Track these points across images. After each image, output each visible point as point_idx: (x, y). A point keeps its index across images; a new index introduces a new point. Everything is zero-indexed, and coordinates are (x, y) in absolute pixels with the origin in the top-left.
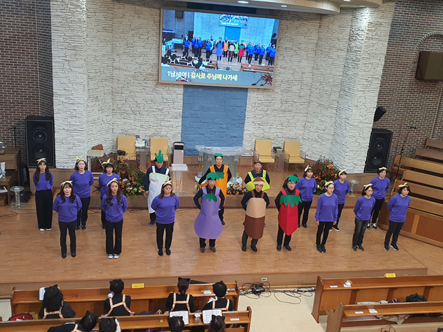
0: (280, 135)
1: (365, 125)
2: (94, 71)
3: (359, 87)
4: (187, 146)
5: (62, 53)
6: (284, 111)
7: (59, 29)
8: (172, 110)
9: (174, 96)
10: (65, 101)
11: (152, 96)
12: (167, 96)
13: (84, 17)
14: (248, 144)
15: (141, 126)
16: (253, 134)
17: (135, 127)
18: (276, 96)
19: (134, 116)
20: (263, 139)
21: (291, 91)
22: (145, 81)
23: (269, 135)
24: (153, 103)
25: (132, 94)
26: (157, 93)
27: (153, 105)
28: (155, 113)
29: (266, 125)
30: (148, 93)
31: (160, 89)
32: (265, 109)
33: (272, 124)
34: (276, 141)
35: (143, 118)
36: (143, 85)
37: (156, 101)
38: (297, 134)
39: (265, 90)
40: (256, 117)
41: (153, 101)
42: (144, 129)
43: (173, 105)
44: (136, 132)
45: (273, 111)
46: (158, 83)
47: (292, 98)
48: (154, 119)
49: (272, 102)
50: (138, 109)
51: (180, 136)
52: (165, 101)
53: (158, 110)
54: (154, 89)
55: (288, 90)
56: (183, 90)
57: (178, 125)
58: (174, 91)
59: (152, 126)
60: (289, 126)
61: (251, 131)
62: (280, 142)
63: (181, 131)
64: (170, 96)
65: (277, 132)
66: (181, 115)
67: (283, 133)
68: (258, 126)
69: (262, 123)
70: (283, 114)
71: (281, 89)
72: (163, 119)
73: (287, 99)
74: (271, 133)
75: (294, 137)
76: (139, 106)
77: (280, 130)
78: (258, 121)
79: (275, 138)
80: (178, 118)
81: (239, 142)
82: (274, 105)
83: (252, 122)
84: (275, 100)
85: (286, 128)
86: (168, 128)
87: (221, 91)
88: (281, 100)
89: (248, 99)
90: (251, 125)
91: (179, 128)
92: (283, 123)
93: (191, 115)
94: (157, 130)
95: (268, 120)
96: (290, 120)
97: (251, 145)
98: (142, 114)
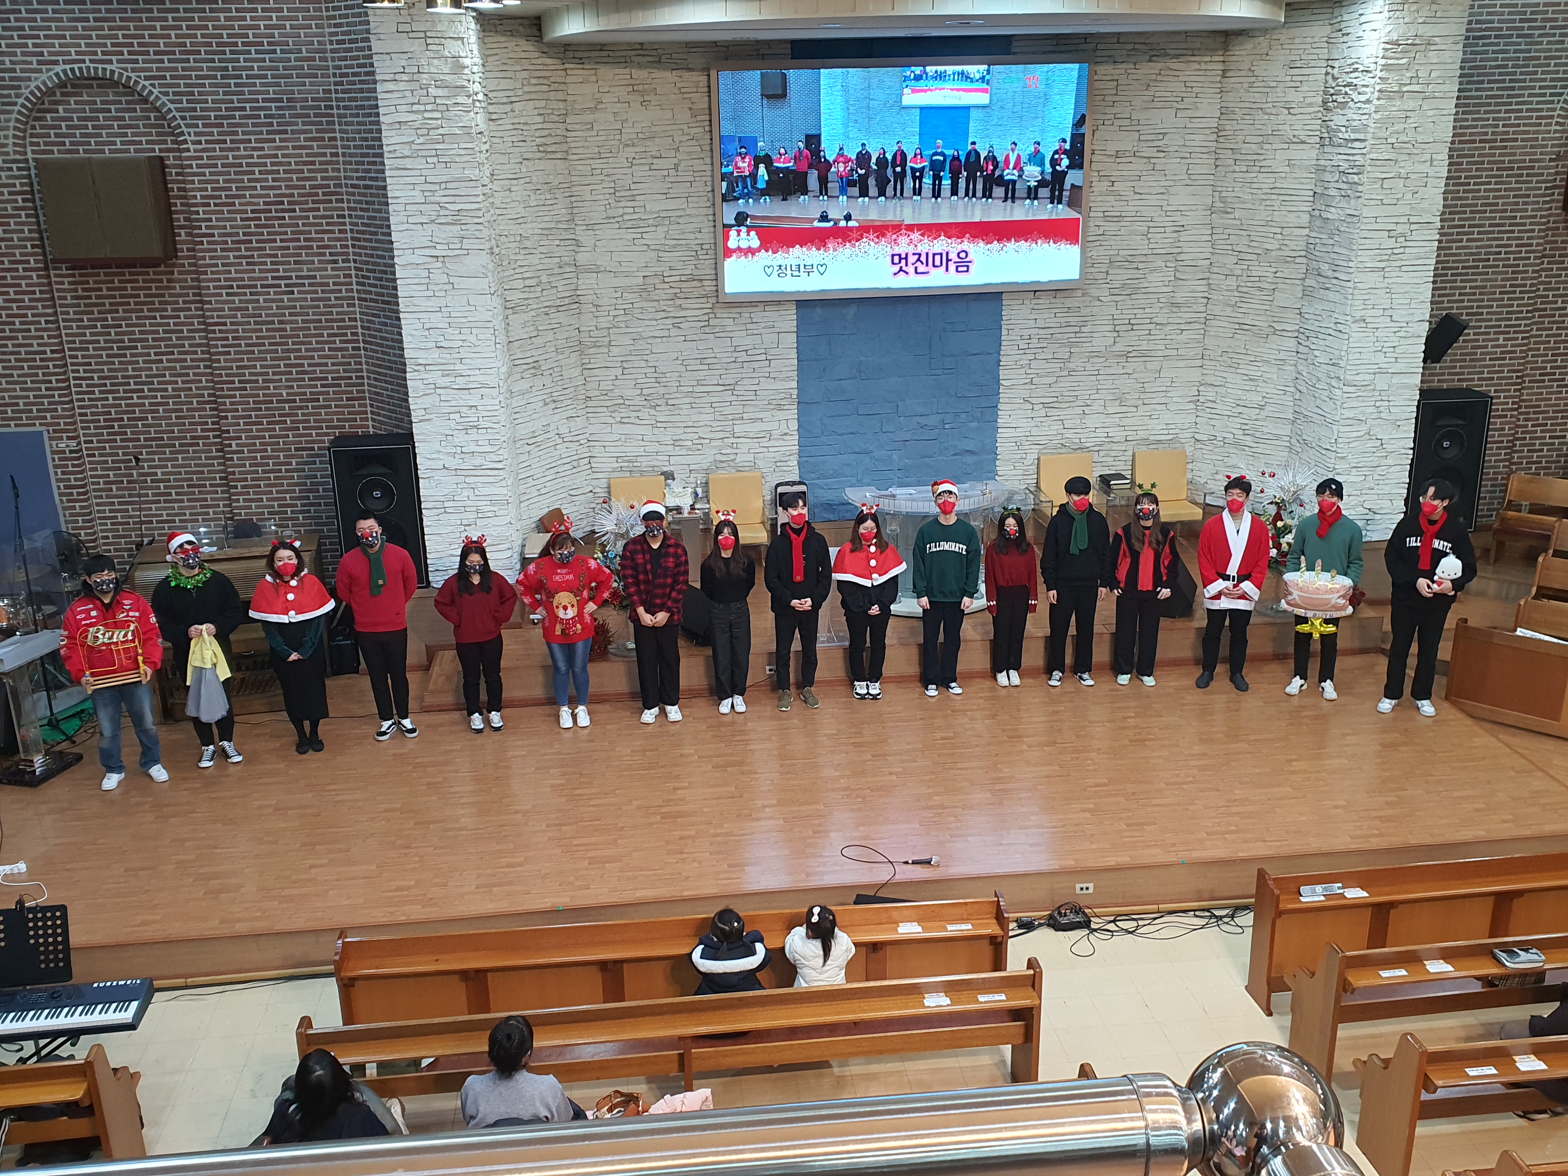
0: (1118, 434)
1: (1396, 380)
2: (519, 284)
3: (1365, 256)
4: (820, 492)
5: (421, 237)
6: (1126, 356)
7: (408, 163)
8: (765, 384)
9: (769, 339)
10: (442, 382)
11: (701, 345)
12: (749, 341)
13: (480, 119)
14: (1013, 472)
15: (676, 443)
16: (1030, 438)
17: (658, 448)
18: (1094, 309)
19: (652, 412)
20: (1064, 450)
21: (1144, 290)
22: (678, 302)
23: (1079, 436)
24: (706, 367)
25: (641, 345)
26: (718, 335)
27: (705, 373)
28: (715, 399)
29: (1068, 405)
30: (688, 338)
31: (726, 320)
32: (1063, 353)
33: (1089, 402)
34: (1107, 456)
35: (677, 418)
36: (672, 314)
37: (715, 361)
38: (1173, 426)
39: (1059, 294)
40: (1035, 381)
41: (706, 361)
42: (684, 452)
43: (768, 369)
44: (660, 463)
45: (1089, 357)
46: (718, 305)
47: (1147, 310)
48: (710, 417)
49: (1084, 329)
50: (662, 390)
51: (796, 463)
52: (743, 357)
53: (723, 388)
54: (707, 323)
55: (1135, 286)
56: (795, 317)
57: (787, 431)
58: (769, 323)
59: (708, 441)
60: (1146, 402)
61: (1021, 430)
62: (1119, 459)
63: (798, 447)
64: (757, 339)
65: (1106, 425)
66: (793, 397)
67: (1127, 428)
68: (1043, 411)
69: (1055, 399)
70: (1123, 364)
71: (1109, 286)
72: (741, 416)
73: (1133, 316)
74: (1086, 431)
75: (1164, 438)
76: (664, 380)
77: (1115, 420)
78: (1041, 394)
79: (1100, 445)
80: (785, 408)
81: (982, 468)
82: (1090, 339)
83: (1022, 401)
84: (1095, 323)
85: (1135, 410)
86: (756, 440)
87: (917, 309)
88: (1111, 322)
89: (1006, 327)
90: (1019, 408)
91: (791, 438)
92: (1126, 396)
93: (825, 396)
94: (723, 451)
95: (1076, 389)
96: (1146, 385)
97: (1026, 473)
98: (674, 405)
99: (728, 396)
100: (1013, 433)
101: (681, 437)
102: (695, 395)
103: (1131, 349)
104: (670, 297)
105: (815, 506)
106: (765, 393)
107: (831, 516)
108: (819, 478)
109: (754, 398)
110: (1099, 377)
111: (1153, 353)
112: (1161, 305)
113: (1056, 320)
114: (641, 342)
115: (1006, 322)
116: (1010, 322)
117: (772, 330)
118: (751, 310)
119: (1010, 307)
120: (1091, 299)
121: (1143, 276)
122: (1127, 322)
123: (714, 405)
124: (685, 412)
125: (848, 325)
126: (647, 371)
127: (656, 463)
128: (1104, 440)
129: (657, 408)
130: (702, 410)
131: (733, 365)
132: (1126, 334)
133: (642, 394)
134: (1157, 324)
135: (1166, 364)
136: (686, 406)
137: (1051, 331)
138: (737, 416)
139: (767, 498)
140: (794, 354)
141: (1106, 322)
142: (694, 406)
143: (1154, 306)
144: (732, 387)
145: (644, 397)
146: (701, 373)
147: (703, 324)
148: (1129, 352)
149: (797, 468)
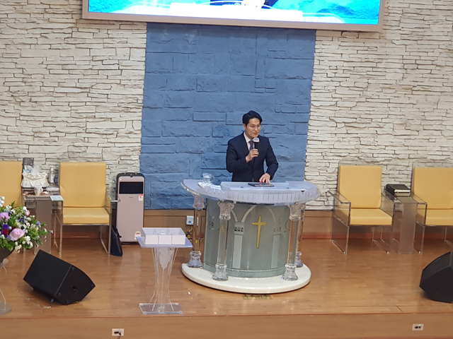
0: (402, 152)
4: (157, 184)
6: (411, 89)
8: (116, 89)
9: (122, 52)
11: (64, 54)
12: (104, 52)
14: (318, 178)
15: (35, 134)
16: (333, 151)
17: (20, 137)
18: (389, 50)
19: (17, 107)
20: (359, 163)
21: (428, 38)
22: (47, 16)
23: (373, 152)
24: (67, 72)
25: (12, 49)
26: (78, 46)
27: (65, 77)
28: (72, 99)
29: (364, 125)
30: (53, 46)
31: (86, 35)
32: (362, 83)
33: (381, 125)
34: (393, 169)
35: (39, 113)
36: (40, 26)
37: (75, 67)
38: (446, 149)
39: (361, 35)
41: (67, 67)
42: (42, 143)
43: (119, 77)
44: (20, 151)
45: (383, 88)
46: (82, 21)
47: (430, 54)
48: (67, 114)
49: (379, 65)
50: (27, 89)
51: (137, 157)
52: (99, 65)
53: (80, 90)
54: (70, 35)
55: (421, 34)
56: (145, 36)
57: (132, 130)
58: (123, 40)
59: (64, 134)
60: (425, 127)
61: (327, 143)
62: (403, 172)
63: (140, 144)
64: (112, 52)
65: (393, 144)
66: (139, 102)
67: (410, 148)
68: (344, 129)
69: (355, 120)
70: (409, 96)
71: (401, 32)
72: (93, 114)
73: (418, 58)
74: (378, 148)
75: (438, 158)
76: (30, 80)
77: (401, 141)
78: (343, 115)
79: (388, 160)
80: (132, 110)
81: (293, 173)
82: (384, 74)
83: (328, 120)
84: (388, 61)
85: (417, 133)
86: (105, 136)
87: (247, 37)
88: (401, 61)
89: (318, 58)
90: (326, 125)
91: (135, 136)
92: (411, 122)
93: (166, 103)
94: (76, 144)
95: (371, 113)
96: (426, 114)
97: (328, 179)
98: (36, 102)
99: (83, 98)
100: (320, 145)
101: (42, 130)
102: (55, 95)
103: (416, 84)
104: (40, 11)
105: (152, 195)
106: (115, 97)
107: (165, 205)
108: (157, 172)
109: (106, 100)
110: (390, 105)
111: (433, 89)
112: (441, 51)
113: (358, 56)
114: (12, 47)
115: (318, 54)
116: (321, 54)
117: (125, 45)
118: (109, 27)
119: (322, 42)
120: (386, 41)
121: (428, 26)
122: (414, 62)
123: (71, 104)
124: (46, 108)
125: (189, 46)
126: (16, 71)
127: (16, 151)
128: (392, 156)
129: (22, 104)
130: (60, 108)
131: (90, 72)
132: (413, 72)
133: (9, 91)
134: (437, 66)
135: (442, 98)
136: (47, 104)
137: (354, 64)
138: (90, 115)
139: (110, 186)
140: (142, 66)
141: (397, 61)
142: (53, 103)
143: (435, 51)
144: (88, 90)
145: (11, 94)
146: (62, 77)
147: (67, 36)
148: (414, 86)
149: (138, 162)
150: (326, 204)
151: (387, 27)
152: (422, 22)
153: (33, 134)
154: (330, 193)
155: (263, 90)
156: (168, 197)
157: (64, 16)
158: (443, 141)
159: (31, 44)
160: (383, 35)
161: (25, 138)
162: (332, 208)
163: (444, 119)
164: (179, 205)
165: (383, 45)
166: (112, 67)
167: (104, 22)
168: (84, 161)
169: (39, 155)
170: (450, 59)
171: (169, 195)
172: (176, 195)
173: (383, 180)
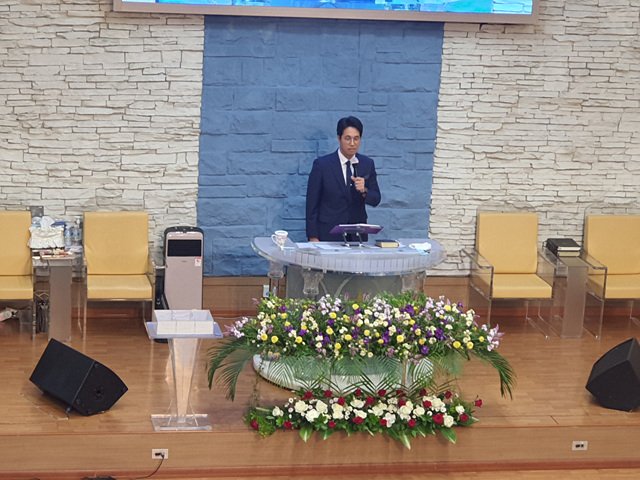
0: (568, 194)
4: (221, 241)
6: (581, 104)
8: (162, 109)
9: (171, 57)
11: (89, 60)
12: (145, 59)
14: (448, 231)
15: (51, 173)
16: (468, 192)
17: (29, 178)
18: (548, 49)
19: (25, 135)
20: (507, 209)
21: (604, 31)
22: (64, 8)
23: (526, 193)
24: (93, 86)
25: (17, 55)
26: (108, 49)
27: (91, 92)
28: (100, 124)
29: (514, 156)
30: (73, 50)
31: (120, 33)
32: (510, 97)
33: (538, 155)
34: (555, 218)
35: (55, 144)
36: (55, 22)
37: (105, 79)
38: (631, 189)
39: (508, 29)
40: (477, 127)
41: (93, 79)
42: (60, 185)
43: (167, 92)
44: (30, 196)
45: (539, 103)
46: (112, 14)
47: (607, 54)
48: (95, 144)
49: (534, 71)
50: (38, 110)
51: (193, 204)
52: (138, 76)
53: (111, 111)
54: (97, 34)
55: (594, 26)
56: (202, 34)
57: (185, 166)
58: (171, 40)
59: (90, 173)
60: (601, 158)
61: (460, 181)
62: (570, 222)
63: (197, 186)
64: (156, 57)
65: (556, 182)
66: (194, 126)
67: (579, 188)
68: (485, 161)
69: (500, 149)
70: (577, 114)
71: (565, 23)
72: (131, 144)
73: (590, 60)
74: (533, 187)
75: (619, 201)
76: (42, 98)
77: (566, 177)
78: (484, 142)
79: (548, 205)
80: (184, 138)
81: (414, 224)
82: (541, 83)
83: (462, 149)
84: (547, 64)
85: (589, 167)
86: (147, 175)
87: (345, 34)
88: (566, 65)
89: (447, 62)
90: (458, 157)
91: (188, 174)
92: (580, 151)
93: (233, 127)
94: (107, 186)
95: (523, 138)
96: (602, 139)
97: (463, 232)
98: (51, 128)
99: (117, 121)
100: (450, 184)
101: (59, 166)
102: (77, 117)
103: (588, 97)
105: (214, 256)
106: (162, 119)
107: (232, 270)
108: (220, 224)
109: (148, 125)
110: (550, 127)
111: (612, 104)
112: (623, 49)
113: (504, 58)
114: (16, 52)
115: (447, 57)
116: (451, 57)
117: (174, 47)
118: (151, 22)
119: (452, 40)
120: (544, 37)
121: (604, 15)
122: (584, 65)
123: (99, 131)
124: (65, 137)
125: (264, 47)
126: (22, 86)
127: (24, 196)
128: (553, 199)
129: (32, 131)
130: (85, 136)
131: (125, 85)
132: (583, 80)
133: (13, 113)
134: (618, 71)
135: (625, 117)
136: (66, 130)
137: (498, 71)
138: (126, 145)
139: (156, 244)
140: (198, 76)
141: (560, 65)
142: (75, 130)
143: (615, 49)
144: (123, 111)
145: (16, 117)
146: (87, 92)
147: (93, 35)
148: (584, 101)
149: (194, 210)
150: (460, 267)
151: (546, 17)
152: (596, 9)
153: (47, 172)
154: (465, 252)
155: (369, 108)
156: (237, 260)
157: (88, 7)
158: (626, 178)
159: (42, 48)
160: (540, 28)
161: (36, 179)
162: (468, 273)
163: (628, 146)
164: (253, 270)
165: (540, 42)
166: (156, 78)
167: (144, 15)
168: (118, 210)
169: (55, 202)
170: (637, 62)
171: (238, 257)
172: (248, 257)
173: (540, 233)
